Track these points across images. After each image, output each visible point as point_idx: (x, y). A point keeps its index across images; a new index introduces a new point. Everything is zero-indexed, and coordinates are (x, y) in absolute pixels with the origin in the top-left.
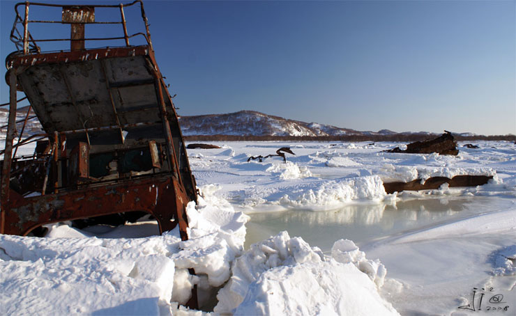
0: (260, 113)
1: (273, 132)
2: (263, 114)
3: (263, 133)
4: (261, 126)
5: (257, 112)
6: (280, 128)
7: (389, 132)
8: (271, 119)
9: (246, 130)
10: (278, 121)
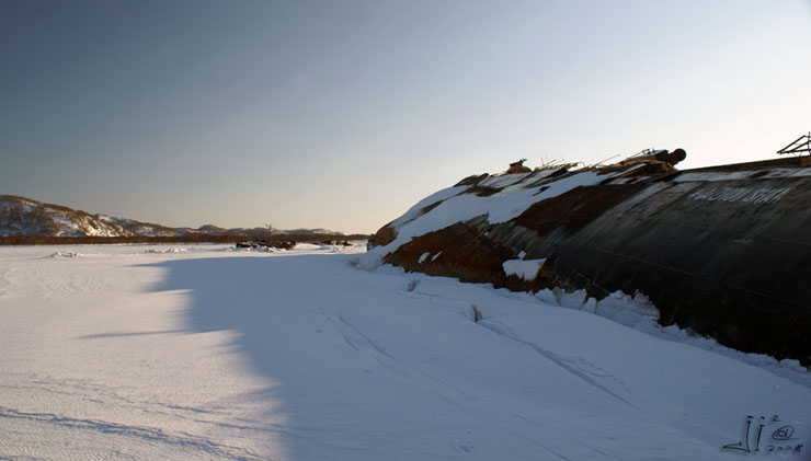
0: (28, 200)
1: (58, 230)
2: (35, 202)
3: (41, 232)
4: (35, 221)
5: (22, 198)
6: (69, 224)
7: (215, 228)
8: (49, 210)
9: (8, 226)
10: (64, 214)
